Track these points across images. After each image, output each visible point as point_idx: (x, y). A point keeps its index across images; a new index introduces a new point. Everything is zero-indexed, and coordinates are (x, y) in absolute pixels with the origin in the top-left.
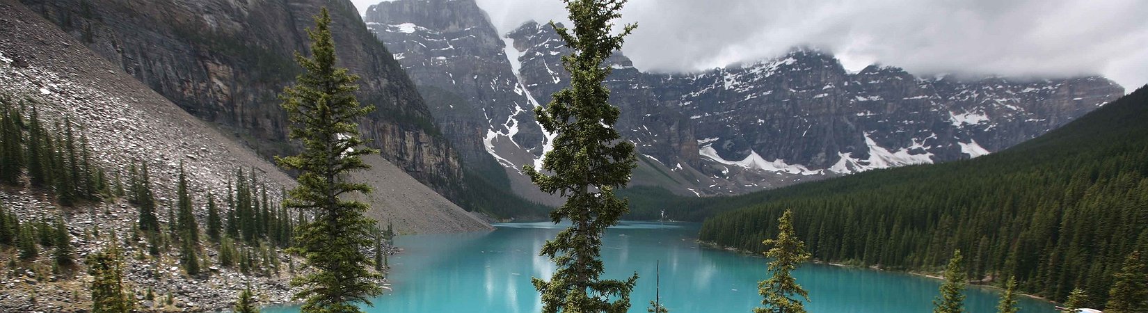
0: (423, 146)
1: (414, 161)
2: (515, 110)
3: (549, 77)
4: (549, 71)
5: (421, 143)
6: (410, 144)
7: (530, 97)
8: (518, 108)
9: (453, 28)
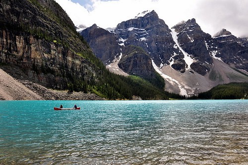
0: (32, 46)
1: (23, 55)
2: (173, 55)
3: (189, 40)
4: (189, 38)
5: (31, 44)
6: (19, 45)
7: (180, 49)
8: (175, 54)
9: (148, 26)
